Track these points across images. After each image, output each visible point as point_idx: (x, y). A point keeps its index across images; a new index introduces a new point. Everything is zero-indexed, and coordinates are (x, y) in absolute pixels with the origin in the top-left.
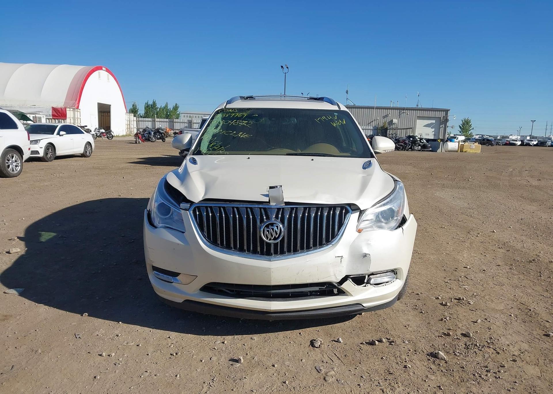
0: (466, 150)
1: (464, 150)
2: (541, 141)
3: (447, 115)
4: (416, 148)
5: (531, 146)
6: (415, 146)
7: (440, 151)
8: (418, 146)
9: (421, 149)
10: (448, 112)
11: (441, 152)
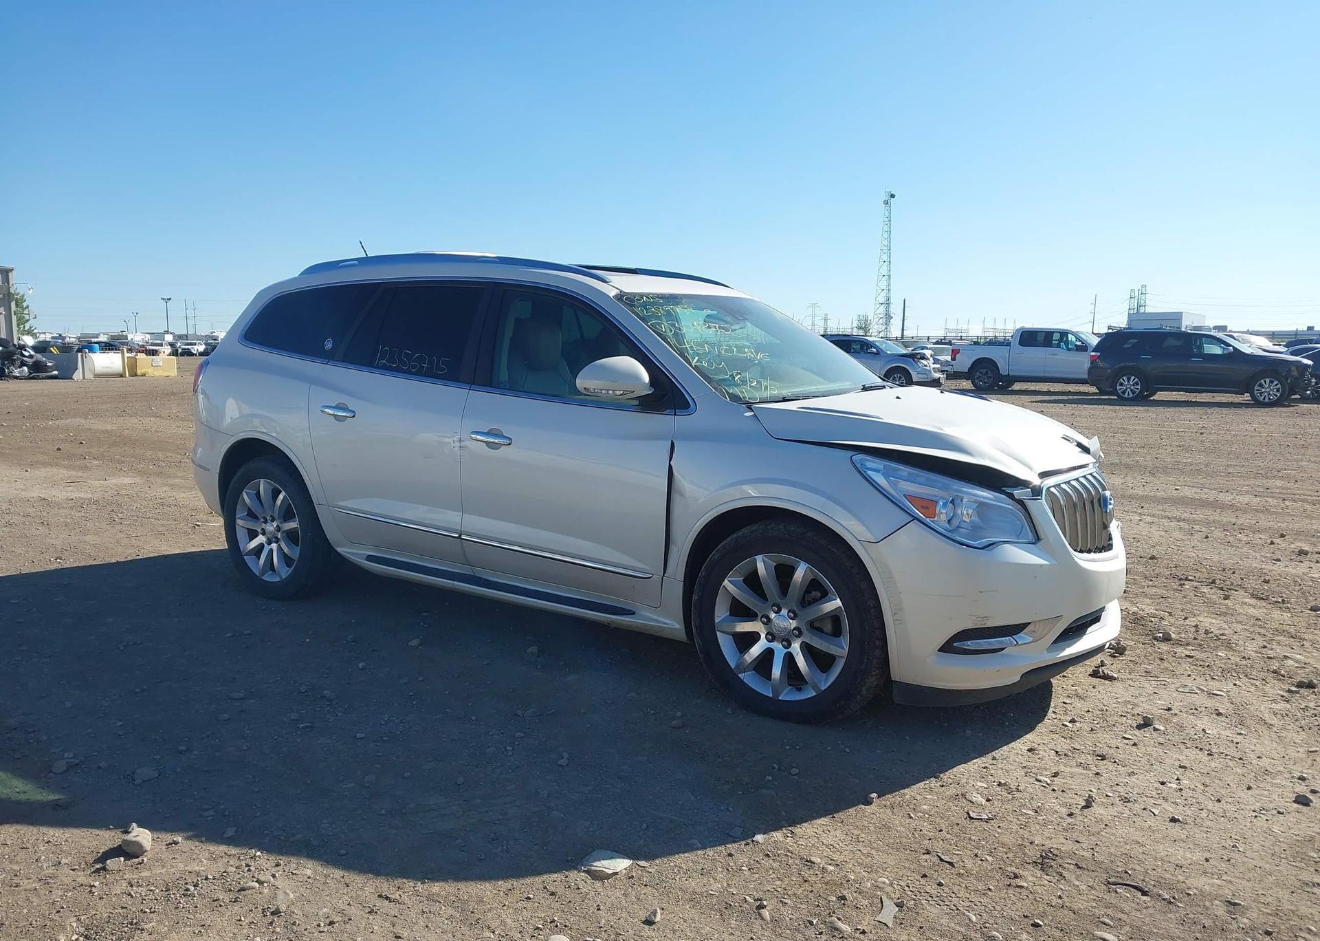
0: (144, 370)
1: (139, 372)
2: (212, 343)
3: (8, 283)
4: (16, 372)
5: (196, 355)
6: (12, 367)
7: (81, 377)
8: (20, 367)
9: (30, 373)
10: (10, 274)
11: (84, 378)
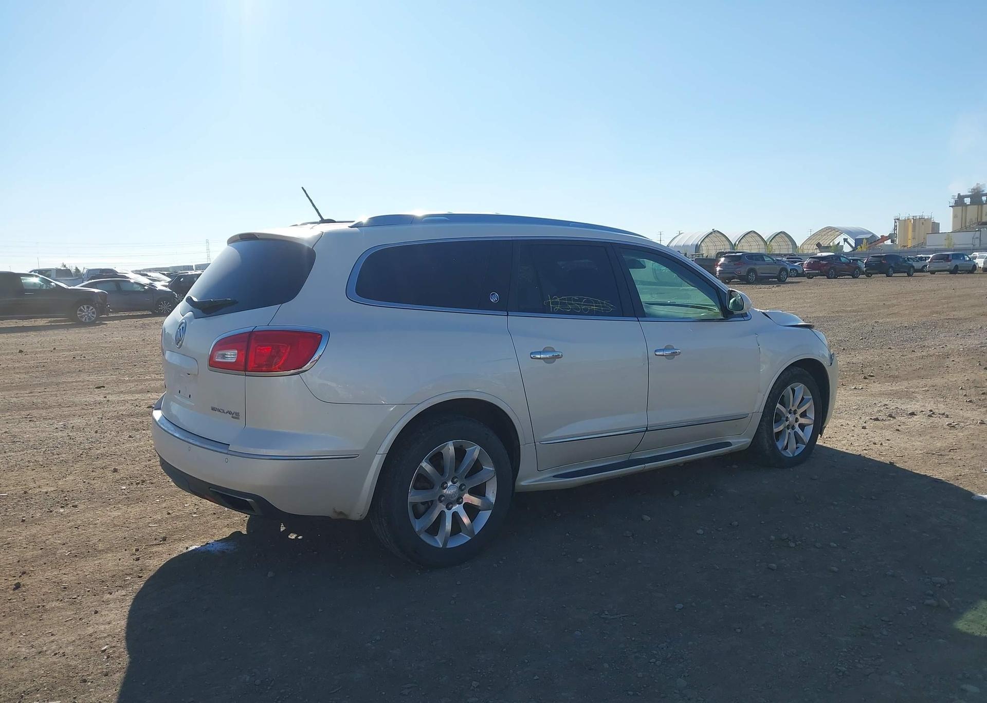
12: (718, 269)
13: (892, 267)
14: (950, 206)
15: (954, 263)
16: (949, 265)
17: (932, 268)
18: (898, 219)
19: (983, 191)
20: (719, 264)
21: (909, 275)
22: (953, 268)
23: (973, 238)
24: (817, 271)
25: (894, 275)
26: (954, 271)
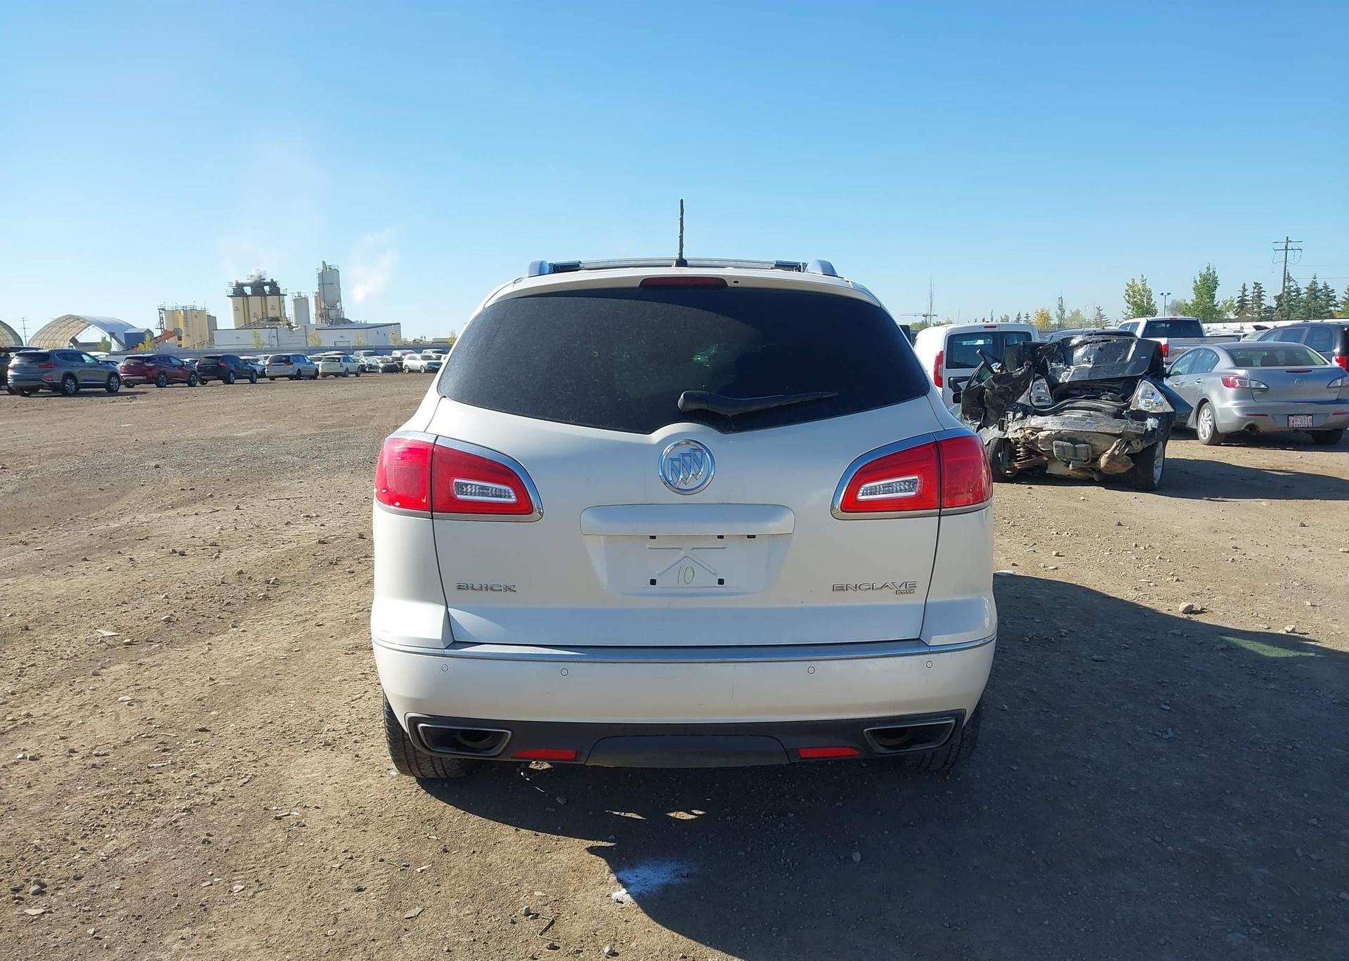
12: (10, 373)
13: (232, 371)
14: (228, 296)
15: (297, 366)
16: (291, 369)
17: (272, 374)
18: (163, 309)
19: (264, 279)
20: (10, 365)
21: (253, 382)
22: (295, 373)
23: (269, 337)
24: (142, 378)
25: (236, 381)
26: (298, 376)
